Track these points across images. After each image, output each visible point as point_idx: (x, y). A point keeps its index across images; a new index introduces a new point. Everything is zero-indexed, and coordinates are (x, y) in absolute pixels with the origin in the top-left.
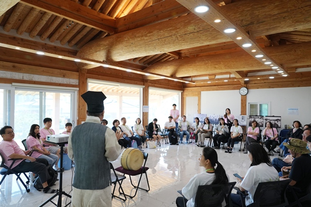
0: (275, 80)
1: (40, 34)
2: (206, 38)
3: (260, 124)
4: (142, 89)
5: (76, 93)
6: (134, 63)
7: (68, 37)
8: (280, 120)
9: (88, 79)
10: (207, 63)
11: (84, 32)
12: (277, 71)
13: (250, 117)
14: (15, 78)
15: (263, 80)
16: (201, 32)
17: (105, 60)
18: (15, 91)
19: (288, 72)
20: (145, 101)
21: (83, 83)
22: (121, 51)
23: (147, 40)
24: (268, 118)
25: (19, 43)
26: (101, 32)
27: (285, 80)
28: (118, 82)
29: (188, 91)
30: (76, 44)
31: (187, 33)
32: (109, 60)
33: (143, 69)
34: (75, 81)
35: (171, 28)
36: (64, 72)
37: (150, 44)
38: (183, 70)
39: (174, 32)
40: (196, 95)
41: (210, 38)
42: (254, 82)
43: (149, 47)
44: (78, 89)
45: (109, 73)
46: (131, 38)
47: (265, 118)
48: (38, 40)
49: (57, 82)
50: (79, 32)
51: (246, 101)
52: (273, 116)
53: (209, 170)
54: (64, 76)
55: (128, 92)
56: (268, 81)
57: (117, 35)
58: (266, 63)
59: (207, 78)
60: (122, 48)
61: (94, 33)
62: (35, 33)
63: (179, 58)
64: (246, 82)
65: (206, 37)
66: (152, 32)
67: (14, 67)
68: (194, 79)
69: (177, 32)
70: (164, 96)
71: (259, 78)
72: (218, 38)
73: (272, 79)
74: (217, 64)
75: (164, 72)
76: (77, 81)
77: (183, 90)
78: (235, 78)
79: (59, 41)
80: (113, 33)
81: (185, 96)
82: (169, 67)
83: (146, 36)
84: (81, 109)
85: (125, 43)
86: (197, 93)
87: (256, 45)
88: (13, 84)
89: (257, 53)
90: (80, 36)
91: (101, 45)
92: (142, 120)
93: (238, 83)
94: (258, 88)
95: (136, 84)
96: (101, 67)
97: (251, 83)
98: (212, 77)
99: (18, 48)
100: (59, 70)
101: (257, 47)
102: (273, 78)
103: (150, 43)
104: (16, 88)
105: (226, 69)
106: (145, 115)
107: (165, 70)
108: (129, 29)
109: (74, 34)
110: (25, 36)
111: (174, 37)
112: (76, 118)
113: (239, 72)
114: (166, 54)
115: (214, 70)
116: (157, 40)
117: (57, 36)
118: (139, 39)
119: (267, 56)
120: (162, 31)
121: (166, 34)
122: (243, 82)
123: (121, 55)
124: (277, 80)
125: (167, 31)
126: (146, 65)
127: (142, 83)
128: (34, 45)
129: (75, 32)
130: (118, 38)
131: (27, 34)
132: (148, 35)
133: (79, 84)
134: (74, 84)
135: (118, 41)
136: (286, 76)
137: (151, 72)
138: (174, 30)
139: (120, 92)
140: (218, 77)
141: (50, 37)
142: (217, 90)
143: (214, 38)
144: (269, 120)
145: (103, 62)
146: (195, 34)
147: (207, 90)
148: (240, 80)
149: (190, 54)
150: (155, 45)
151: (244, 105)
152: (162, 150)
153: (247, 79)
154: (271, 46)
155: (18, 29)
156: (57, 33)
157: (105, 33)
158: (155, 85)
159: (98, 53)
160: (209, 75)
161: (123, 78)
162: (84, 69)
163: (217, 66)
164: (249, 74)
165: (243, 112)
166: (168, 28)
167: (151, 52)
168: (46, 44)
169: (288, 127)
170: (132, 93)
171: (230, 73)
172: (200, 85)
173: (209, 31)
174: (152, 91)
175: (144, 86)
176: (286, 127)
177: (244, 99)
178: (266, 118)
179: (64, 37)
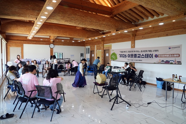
3: (63, 62)
8: (70, 60)
23: (83, 19)
24: (65, 59)
43: (83, 23)
51: (53, 51)
69: (99, 22)
77: (7, 42)
93: (49, 41)
94: (59, 45)
102: (63, 41)
151: (52, 53)
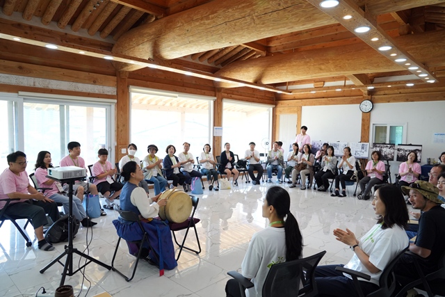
0: (417, 90)
1: (57, 19)
2: (298, 19)
4: (212, 102)
5: (113, 107)
6: (200, 63)
7: (99, 24)
8: (420, 151)
9: (131, 86)
10: (308, 62)
11: (121, 15)
12: (417, 74)
13: (375, 145)
14: (22, 85)
15: (398, 88)
16: (290, 9)
17: (151, 57)
18: (25, 104)
19: (438, 76)
20: (217, 120)
21: (123, 92)
22: (173, 43)
23: (208, 24)
25: (26, 33)
26: (146, 15)
27: (432, 89)
28: (176, 91)
29: (282, 105)
30: (112, 34)
31: (267, 11)
32: (157, 58)
33: (214, 72)
34: (111, 90)
35: (243, 5)
36: (95, 75)
37: (214, 31)
38: (273, 72)
39: (248, 11)
40: (294, 112)
41: (303, 19)
42: (382, 92)
43: (212, 36)
44: (116, 101)
45: (163, 77)
46: (186, 22)
47: (397, 147)
48: (53, 27)
49: (84, 91)
50: (113, 15)
51: (369, 120)
52: (411, 145)
53: (275, 222)
54: (95, 82)
55: (194, 107)
56: (406, 91)
57: (167, 18)
58: (397, 61)
59: (311, 85)
60: (174, 38)
61: (136, 17)
62: (50, 17)
63: (266, 55)
64: (371, 93)
65: (297, 17)
66: (216, 12)
67: (20, 68)
68: (290, 87)
69: (252, 10)
70: (247, 113)
71: (389, 86)
72: (316, 19)
73: (411, 87)
74: (323, 64)
75: (244, 76)
76: (115, 89)
77: (276, 105)
78: (353, 86)
79: (85, 30)
80: (162, 16)
81: (278, 114)
82: (251, 69)
83: (207, 18)
84: (121, 131)
85: (177, 31)
86: (295, 109)
87: (378, 29)
88: (20, 93)
89: (380, 44)
90: (115, 22)
91: (145, 34)
92: (212, 147)
93: (359, 93)
94: (389, 102)
95: (204, 94)
96: (147, 68)
97: (378, 93)
98: (320, 84)
99: (17, 39)
100: (87, 73)
101: (379, 33)
102: (412, 85)
103: (213, 29)
104: (25, 99)
105: (337, 70)
106: (217, 140)
107: (246, 74)
108: (184, 9)
109: (106, 18)
110: (35, 22)
111: (248, 19)
112: (114, 143)
113: (359, 76)
114: (240, 46)
115: (319, 73)
116: (224, 25)
117: (81, 21)
118: (198, 23)
119: (398, 48)
120: (230, 10)
121: (236, 14)
122: (366, 92)
123: (173, 49)
124: (420, 90)
125: (238, 9)
126: (219, 66)
127: (213, 93)
128: (49, 35)
129: (107, 14)
130: (168, 22)
131: (38, 19)
132: (210, 16)
133: (117, 94)
134: (110, 94)
135: (168, 28)
136: (432, 81)
137: (225, 76)
138: (248, 7)
139: (182, 106)
140: (328, 84)
141: (72, 22)
142: (326, 104)
143: (310, 19)
144: (404, 150)
145: (149, 61)
146: (281, 13)
147: (311, 105)
148: (361, 89)
149: (284, 48)
150: (221, 32)
151: (366, 128)
152: (242, 191)
153: (371, 88)
154: (409, 33)
155: (23, 11)
156: (81, 16)
157: (152, 16)
158: (233, 96)
159: (141, 46)
160: (315, 81)
161: (183, 86)
162: (123, 71)
163: (323, 67)
164: (377, 80)
165: (364, 138)
166: (239, 4)
167: (216, 43)
168: (66, 34)
169: (432, 161)
170: (200, 108)
171: (345, 78)
172: (301, 97)
173: (301, 7)
174: (227, 105)
175: (216, 98)
176: (429, 162)
177: (366, 117)
178: (399, 147)
179: (93, 23)
